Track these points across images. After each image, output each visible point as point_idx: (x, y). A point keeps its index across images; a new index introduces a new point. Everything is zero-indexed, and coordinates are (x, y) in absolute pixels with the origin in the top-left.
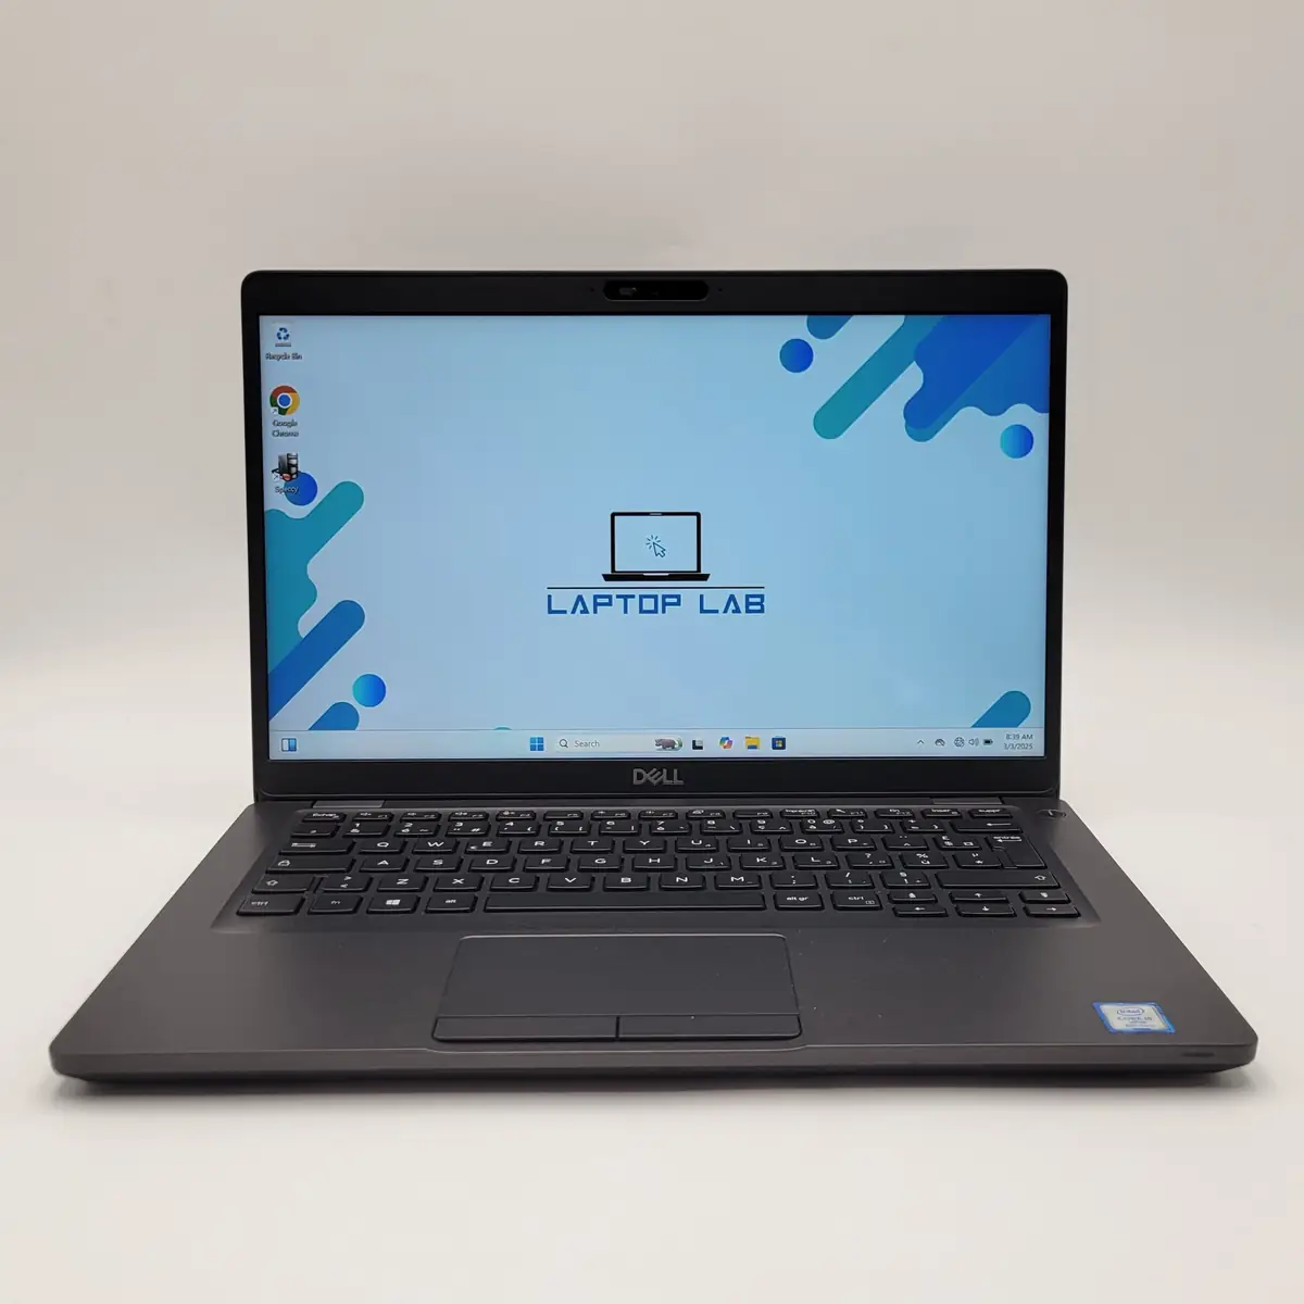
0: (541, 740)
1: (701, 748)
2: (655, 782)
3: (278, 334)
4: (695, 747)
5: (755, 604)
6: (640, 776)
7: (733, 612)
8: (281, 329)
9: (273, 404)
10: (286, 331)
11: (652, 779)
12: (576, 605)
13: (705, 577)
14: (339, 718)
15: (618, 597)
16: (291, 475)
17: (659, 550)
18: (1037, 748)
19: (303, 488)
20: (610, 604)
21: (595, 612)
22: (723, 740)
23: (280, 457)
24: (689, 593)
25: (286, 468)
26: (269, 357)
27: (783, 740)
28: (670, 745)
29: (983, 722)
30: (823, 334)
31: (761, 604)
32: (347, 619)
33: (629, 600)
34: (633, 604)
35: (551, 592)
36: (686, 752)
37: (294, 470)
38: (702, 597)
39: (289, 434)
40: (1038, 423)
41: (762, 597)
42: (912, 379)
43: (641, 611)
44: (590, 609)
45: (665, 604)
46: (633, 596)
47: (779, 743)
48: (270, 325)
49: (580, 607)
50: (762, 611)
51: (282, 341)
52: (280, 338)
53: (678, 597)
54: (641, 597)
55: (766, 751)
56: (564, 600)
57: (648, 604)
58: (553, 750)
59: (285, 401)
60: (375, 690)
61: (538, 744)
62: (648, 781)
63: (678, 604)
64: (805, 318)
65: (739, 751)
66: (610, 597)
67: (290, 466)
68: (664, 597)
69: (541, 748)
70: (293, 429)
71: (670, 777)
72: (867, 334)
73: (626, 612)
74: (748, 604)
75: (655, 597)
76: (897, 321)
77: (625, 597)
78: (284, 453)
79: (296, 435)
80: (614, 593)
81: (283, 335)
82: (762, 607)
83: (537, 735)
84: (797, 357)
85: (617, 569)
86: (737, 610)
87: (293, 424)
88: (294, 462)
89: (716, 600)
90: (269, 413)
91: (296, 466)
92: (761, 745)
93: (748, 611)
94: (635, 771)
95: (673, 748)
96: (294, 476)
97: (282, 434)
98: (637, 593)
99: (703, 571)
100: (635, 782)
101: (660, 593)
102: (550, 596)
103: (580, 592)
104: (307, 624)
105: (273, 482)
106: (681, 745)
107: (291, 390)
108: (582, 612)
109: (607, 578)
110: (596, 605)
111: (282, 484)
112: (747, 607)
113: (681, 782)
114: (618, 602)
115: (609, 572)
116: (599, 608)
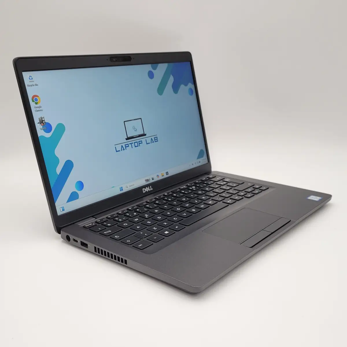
0: (122, 187)
1: (154, 179)
2: (147, 191)
3: (29, 78)
4: (152, 179)
5: (156, 140)
8: (30, 76)
9: (33, 101)
10: (31, 77)
13: (145, 135)
14: (74, 196)
15: (130, 144)
16: (44, 124)
17: (135, 130)
18: (206, 161)
19: (48, 127)
20: (128, 146)
21: (126, 149)
22: (157, 176)
23: (39, 118)
24: (143, 140)
25: (42, 122)
26: (28, 86)
28: (147, 180)
29: (198, 158)
30: (155, 69)
31: (157, 139)
32: (69, 166)
33: (132, 144)
34: (133, 145)
35: (116, 146)
36: (151, 181)
37: (44, 122)
38: (146, 140)
39: (40, 111)
40: (192, 87)
41: (157, 137)
42: (171, 79)
43: (135, 147)
44: (125, 149)
45: (139, 144)
46: (133, 143)
47: (167, 173)
48: (26, 75)
49: (123, 149)
50: (158, 141)
51: (31, 80)
52: (30, 79)
53: (141, 141)
55: (166, 176)
56: (119, 148)
57: (136, 144)
58: (125, 190)
59: (36, 100)
60: (81, 185)
61: (121, 189)
63: (142, 143)
64: (150, 65)
65: (161, 178)
66: (128, 144)
67: (42, 121)
68: (139, 142)
69: (122, 190)
70: (41, 109)
71: (150, 189)
72: (162, 68)
73: (132, 148)
75: (137, 142)
78: (40, 117)
79: (42, 110)
81: (31, 78)
84: (151, 75)
86: (153, 142)
87: (40, 107)
88: (43, 119)
89: (149, 140)
90: (32, 104)
91: (44, 120)
92: (164, 175)
93: (155, 142)
95: (149, 181)
96: (45, 124)
97: (38, 111)
98: (133, 142)
99: (145, 133)
100: (144, 192)
101: (138, 141)
102: (116, 147)
103: (122, 144)
104: (59, 170)
105: (39, 127)
106: (150, 180)
107: (37, 96)
108: (123, 150)
109: (127, 139)
110: (126, 147)
111: (41, 127)
113: (152, 189)
114: (130, 145)
115: (127, 138)
116: (127, 148)
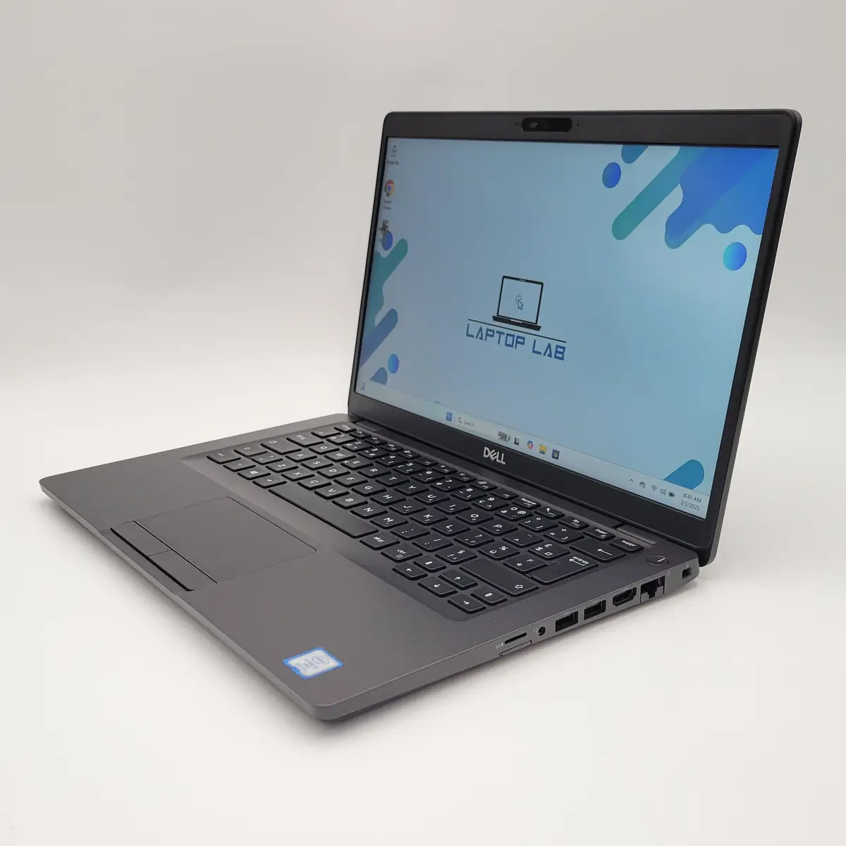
0: (450, 414)
1: (518, 444)
2: (493, 459)
3: (393, 149)
4: (516, 443)
5: (560, 354)
6: (487, 454)
7: (549, 356)
8: (395, 147)
9: (386, 190)
11: (491, 456)
12: (478, 333)
13: (538, 328)
14: (381, 376)
15: (498, 332)
16: (385, 232)
17: (520, 305)
18: (701, 511)
20: (492, 336)
21: (486, 340)
22: (530, 442)
23: (383, 221)
24: (530, 337)
25: (384, 228)
26: (388, 162)
27: (558, 452)
28: (503, 436)
30: (629, 159)
31: (562, 353)
32: (392, 319)
33: (502, 335)
34: (503, 337)
35: (470, 323)
36: (510, 445)
37: (387, 229)
38: (535, 341)
41: (564, 348)
43: (506, 345)
44: (484, 338)
45: (517, 342)
46: (503, 334)
47: (556, 454)
50: (562, 359)
51: (394, 153)
52: (393, 151)
53: (524, 339)
54: (508, 335)
55: (548, 458)
56: (474, 330)
58: (454, 424)
59: (390, 189)
60: (395, 363)
61: (449, 417)
62: (489, 457)
63: (523, 343)
64: (620, 147)
65: (535, 453)
66: (493, 331)
67: (386, 227)
68: (518, 337)
70: (389, 205)
71: (500, 459)
72: (658, 159)
73: (499, 343)
74: (557, 352)
75: (513, 336)
76: (675, 150)
77: (500, 333)
78: (385, 219)
79: (390, 209)
80: (496, 329)
81: (395, 150)
82: (563, 356)
83: (450, 411)
84: (612, 176)
85: (499, 314)
87: (391, 203)
89: (542, 345)
90: (383, 195)
92: (546, 453)
93: (556, 357)
94: (486, 448)
95: (506, 440)
97: (386, 208)
98: (506, 331)
99: (538, 325)
100: (485, 456)
101: (516, 334)
102: (469, 325)
103: (483, 326)
104: (378, 319)
105: (379, 235)
106: (509, 439)
107: (393, 183)
108: (480, 338)
109: (495, 319)
110: (487, 335)
112: (555, 355)
113: (504, 463)
114: (497, 335)
115: (496, 315)
116: (488, 337)
